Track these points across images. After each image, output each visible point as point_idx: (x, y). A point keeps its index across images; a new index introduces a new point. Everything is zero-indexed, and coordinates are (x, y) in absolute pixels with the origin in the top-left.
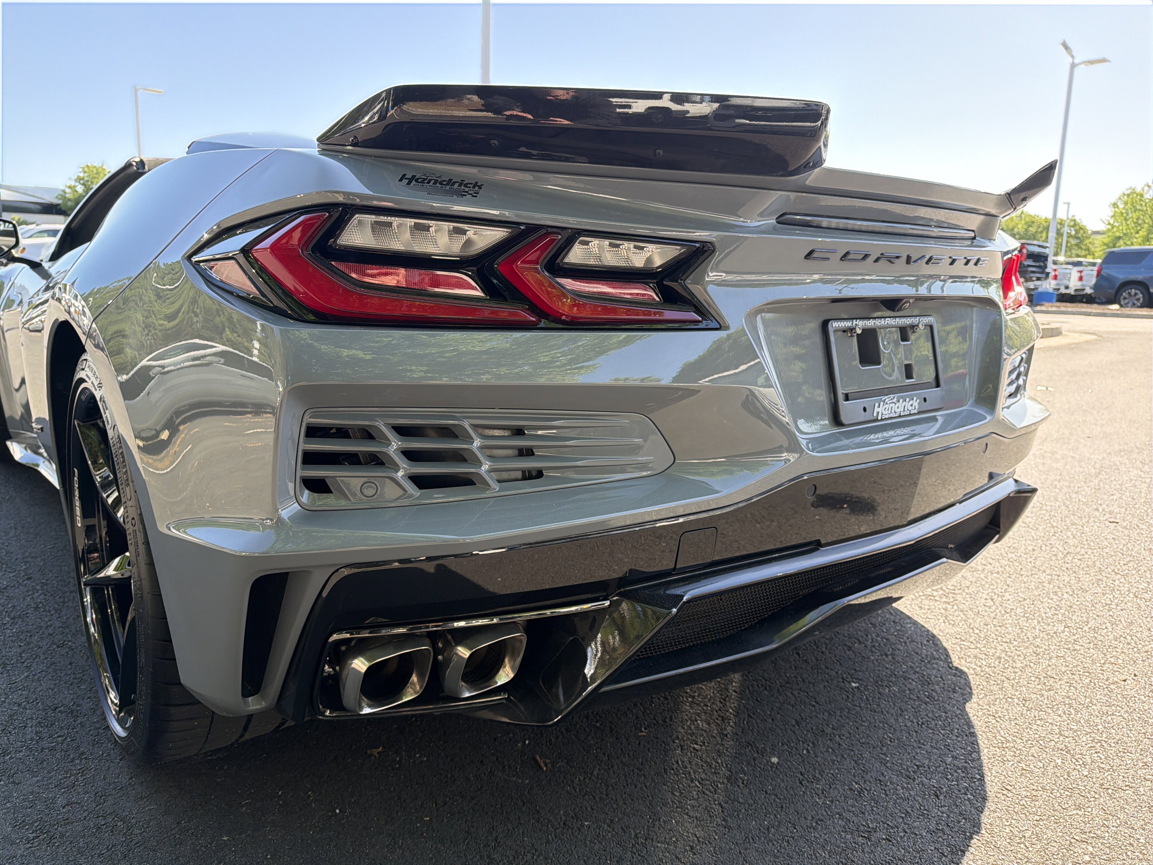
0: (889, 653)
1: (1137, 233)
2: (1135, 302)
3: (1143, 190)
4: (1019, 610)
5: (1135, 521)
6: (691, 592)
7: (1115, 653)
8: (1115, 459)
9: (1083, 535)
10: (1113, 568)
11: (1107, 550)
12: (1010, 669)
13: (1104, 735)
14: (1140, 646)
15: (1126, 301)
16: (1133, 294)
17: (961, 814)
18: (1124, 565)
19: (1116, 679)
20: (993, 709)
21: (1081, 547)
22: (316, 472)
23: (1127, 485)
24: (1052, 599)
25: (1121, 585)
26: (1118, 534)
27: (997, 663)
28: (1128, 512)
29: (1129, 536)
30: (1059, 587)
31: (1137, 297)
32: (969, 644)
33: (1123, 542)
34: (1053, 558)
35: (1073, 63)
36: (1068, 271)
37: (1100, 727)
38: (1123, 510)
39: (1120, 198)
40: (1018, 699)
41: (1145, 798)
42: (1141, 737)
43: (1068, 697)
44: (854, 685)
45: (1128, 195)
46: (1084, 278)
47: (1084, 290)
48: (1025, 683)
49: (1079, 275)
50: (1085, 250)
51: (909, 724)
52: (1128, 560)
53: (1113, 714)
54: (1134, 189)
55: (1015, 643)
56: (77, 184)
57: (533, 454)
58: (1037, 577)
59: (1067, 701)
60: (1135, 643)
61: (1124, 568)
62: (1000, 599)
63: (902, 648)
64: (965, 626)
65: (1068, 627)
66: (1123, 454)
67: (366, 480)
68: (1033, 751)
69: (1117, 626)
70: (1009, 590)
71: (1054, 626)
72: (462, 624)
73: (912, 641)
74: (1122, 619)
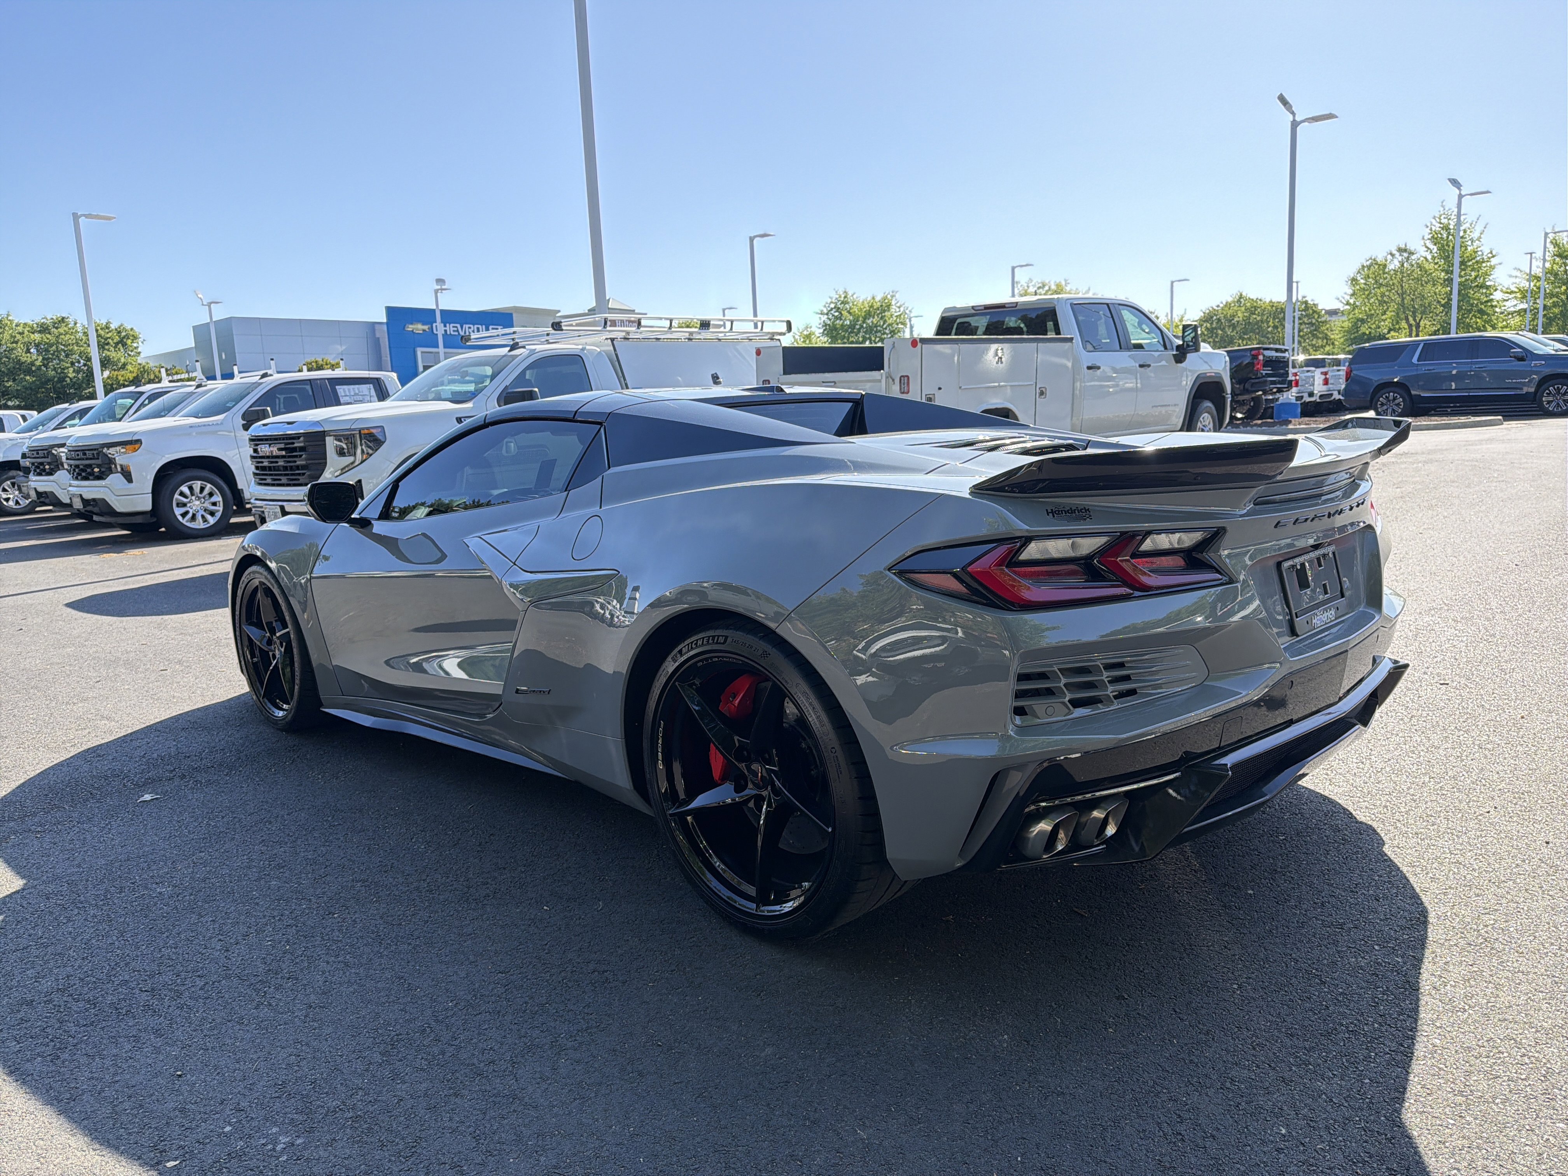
0: (1297, 812)
1: (1384, 313)
2: (1395, 408)
3: (1386, 261)
4: (1388, 769)
5: (1463, 681)
6: (1229, 760)
7: (1475, 794)
8: (1427, 619)
9: (1420, 699)
10: (1455, 725)
11: (1445, 710)
12: (1397, 814)
13: (1483, 850)
14: (1494, 786)
15: (1385, 407)
16: (1391, 398)
17: (1399, 908)
18: (1464, 722)
19: (1481, 812)
20: (1396, 842)
21: (1422, 710)
22: (1020, 703)
23: (1447, 646)
24: (1412, 757)
25: (1465, 739)
26: (1450, 694)
27: (1385, 810)
28: (1454, 673)
29: (1461, 695)
30: (1414, 747)
31: (1397, 402)
32: (1357, 799)
33: (1457, 701)
34: (1401, 722)
35: (1294, 120)
36: (1309, 374)
37: (1478, 845)
38: (1450, 671)
39: (1359, 272)
40: (1412, 833)
41: (1522, 885)
42: (1510, 849)
43: (1449, 828)
44: (1281, 838)
45: (1369, 267)
46: (1330, 381)
47: (1332, 395)
48: (1413, 822)
49: (1323, 377)
50: (1323, 339)
51: (1337, 859)
52: (1466, 717)
53: (1486, 836)
54: (1374, 260)
55: (1394, 794)
57: (1130, 679)
58: (1392, 740)
59: (1449, 831)
60: (1489, 784)
61: (1465, 724)
62: (1368, 761)
63: (1305, 808)
64: (1349, 786)
65: (1433, 778)
66: (1433, 612)
67: (1048, 705)
68: (1434, 866)
69: (1471, 772)
70: (1373, 753)
71: (1420, 778)
72: (1080, 797)
73: (1311, 802)
74: (1474, 768)
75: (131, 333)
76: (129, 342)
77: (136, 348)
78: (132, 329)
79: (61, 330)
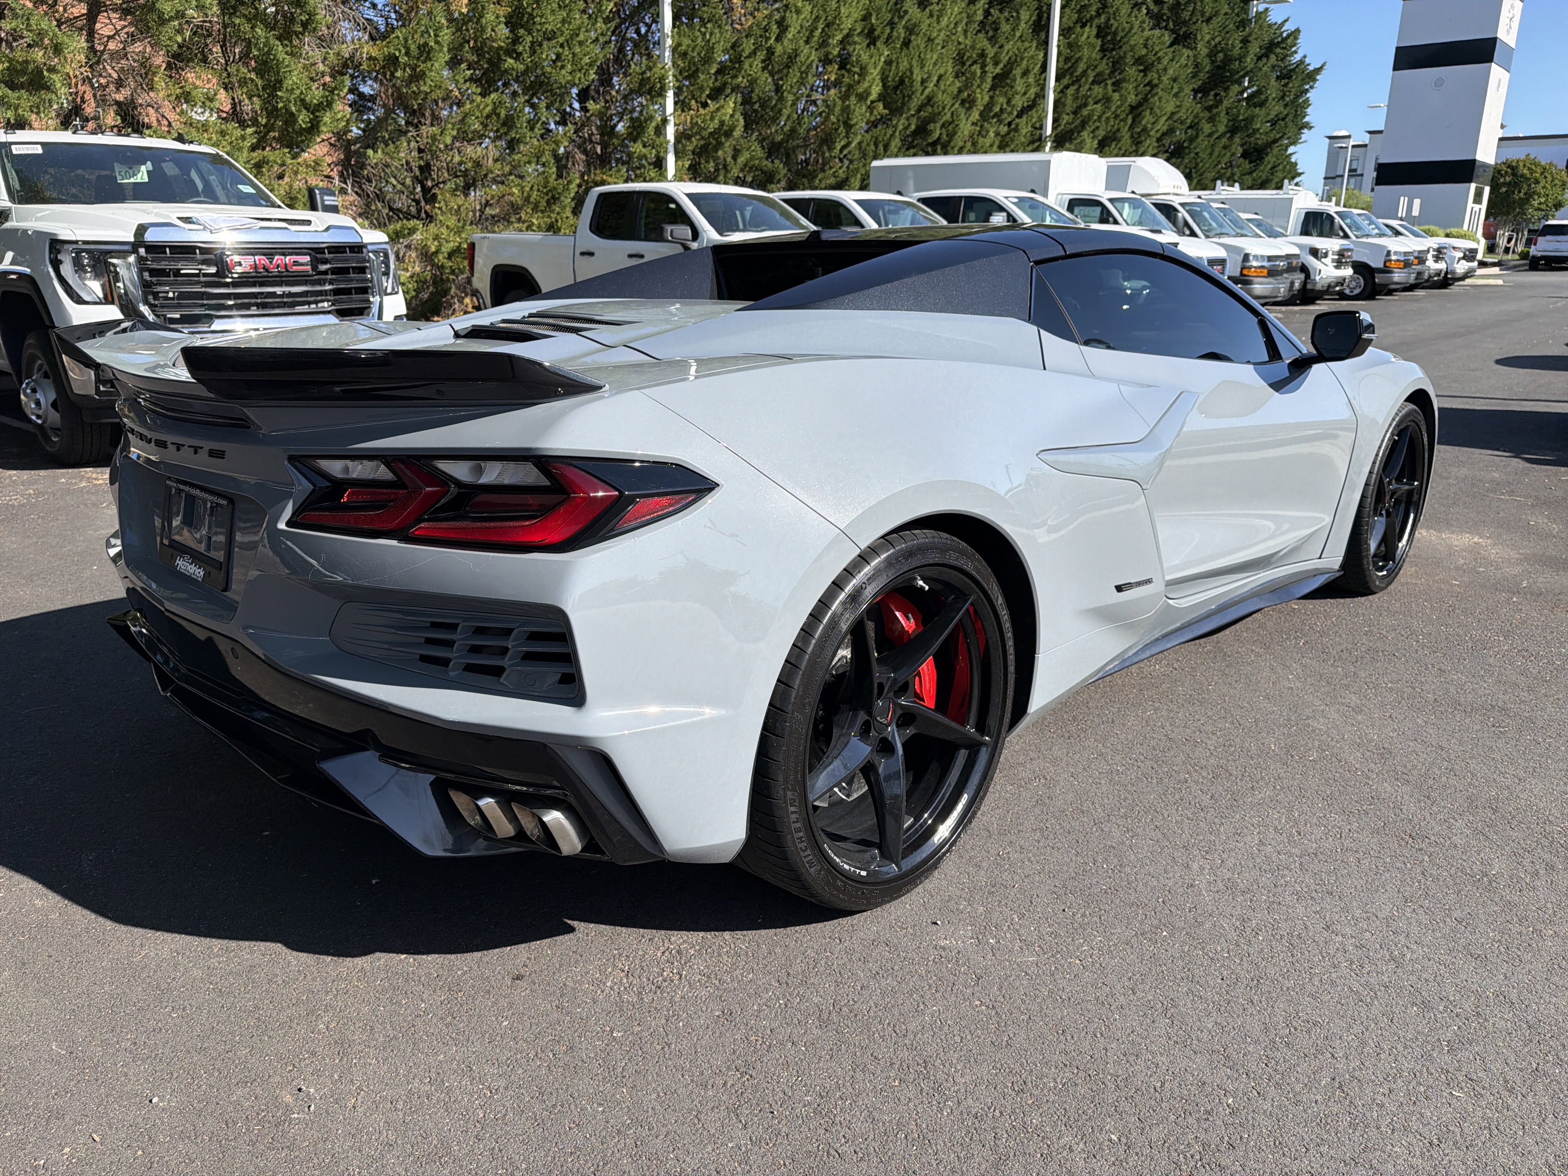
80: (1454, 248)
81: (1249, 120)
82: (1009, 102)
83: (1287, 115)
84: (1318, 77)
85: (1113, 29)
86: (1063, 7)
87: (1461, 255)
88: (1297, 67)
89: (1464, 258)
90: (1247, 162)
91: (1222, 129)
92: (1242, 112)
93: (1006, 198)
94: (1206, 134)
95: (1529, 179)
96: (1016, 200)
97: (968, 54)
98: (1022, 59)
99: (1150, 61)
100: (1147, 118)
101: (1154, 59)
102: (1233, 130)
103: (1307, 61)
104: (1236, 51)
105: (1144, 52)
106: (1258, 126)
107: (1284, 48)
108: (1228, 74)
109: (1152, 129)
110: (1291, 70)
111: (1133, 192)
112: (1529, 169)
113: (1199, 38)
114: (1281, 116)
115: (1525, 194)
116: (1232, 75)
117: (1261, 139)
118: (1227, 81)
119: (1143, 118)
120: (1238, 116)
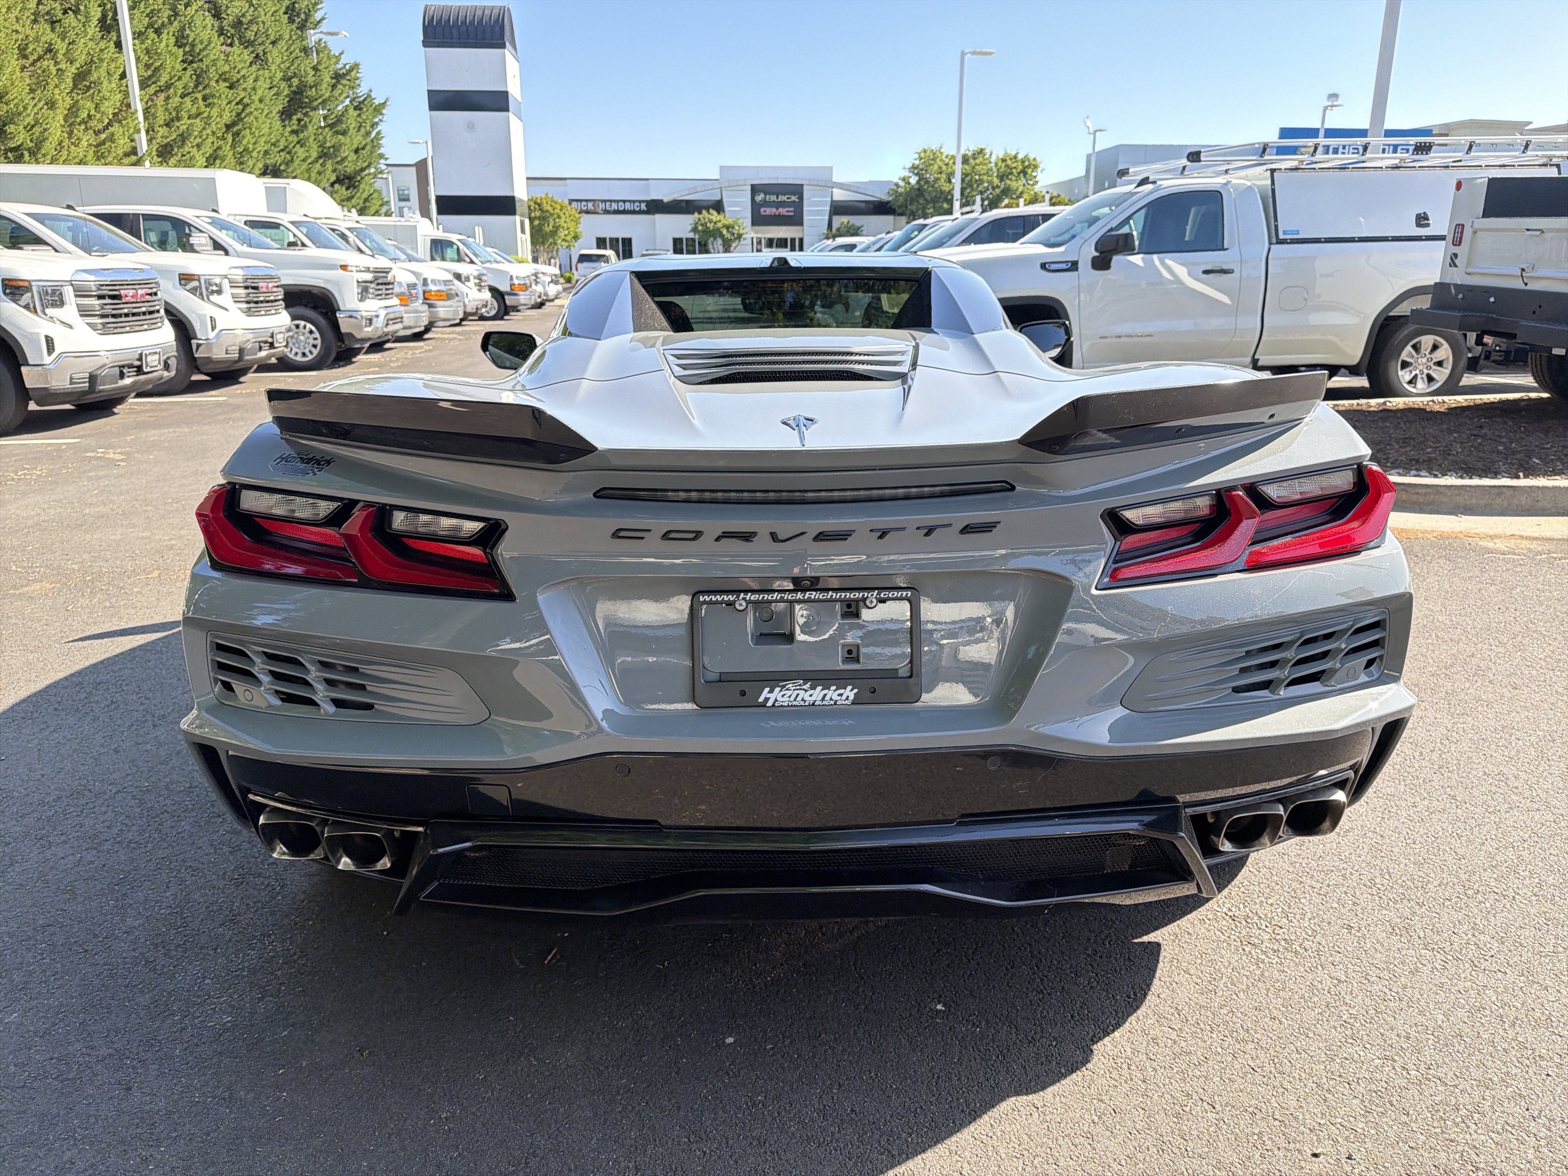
56: (911, 174)
57: (364, 689)
67: (245, 688)
75: (1034, 163)
76: (1030, 171)
77: (1035, 177)
78: (1034, 159)
79: (978, 161)
80: (543, 273)
81: (337, 148)
82: (97, 107)
83: (366, 145)
84: (384, 112)
85: (191, 40)
86: (131, 8)
87: (549, 279)
88: (365, 99)
89: (552, 281)
90: (344, 188)
91: (314, 154)
92: (328, 139)
93: (198, 217)
94: (302, 158)
95: (552, 215)
96: (210, 221)
97: (31, 47)
98: (101, 60)
99: (235, 80)
100: (247, 139)
101: (238, 76)
102: (324, 155)
103: (373, 95)
104: (310, 79)
105: (227, 68)
106: (346, 154)
107: (349, 80)
108: (307, 100)
109: (254, 150)
110: (360, 103)
111: (305, 215)
112: (551, 206)
113: (270, 60)
114: (360, 147)
115: (553, 227)
116: (311, 102)
117: (349, 167)
118: (306, 107)
119: (244, 137)
120: (325, 143)
